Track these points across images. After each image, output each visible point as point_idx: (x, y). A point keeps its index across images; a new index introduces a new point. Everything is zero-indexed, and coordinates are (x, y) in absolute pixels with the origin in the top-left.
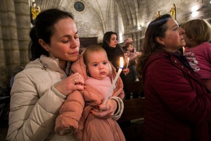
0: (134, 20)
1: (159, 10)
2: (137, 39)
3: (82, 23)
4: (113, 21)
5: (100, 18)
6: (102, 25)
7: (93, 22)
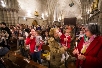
0: (86, 9)
2: (87, 19)
5: (80, 8)
7: (77, 10)
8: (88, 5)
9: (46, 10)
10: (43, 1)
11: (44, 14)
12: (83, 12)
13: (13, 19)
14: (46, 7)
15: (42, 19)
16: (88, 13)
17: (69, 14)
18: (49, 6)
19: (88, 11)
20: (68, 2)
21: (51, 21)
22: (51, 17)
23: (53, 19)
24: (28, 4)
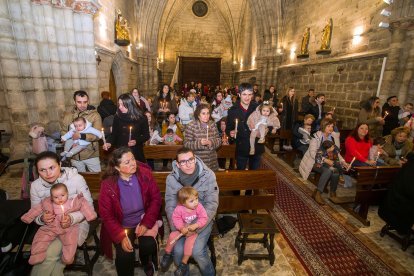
1: (309, 26)
2: (274, 67)
3: (202, 35)
4: (246, 34)
5: (229, 27)
6: (231, 40)
7: (219, 34)
16: (279, 51)
22: (149, 53)
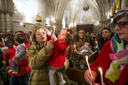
0: (106, 12)
5: (98, 12)
7: (93, 15)
8: (107, 7)
9: (53, 14)
10: (48, 3)
11: (50, 19)
12: (101, 17)
13: (4, 24)
14: (52, 11)
15: (46, 26)
16: (108, 17)
17: (83, 20)
18: (57, 9)
19: (108, 15)
20: (82, 5)
21: (59, 29)
22: (59, 24)
23: (61, 25)
24: (28, 5)
